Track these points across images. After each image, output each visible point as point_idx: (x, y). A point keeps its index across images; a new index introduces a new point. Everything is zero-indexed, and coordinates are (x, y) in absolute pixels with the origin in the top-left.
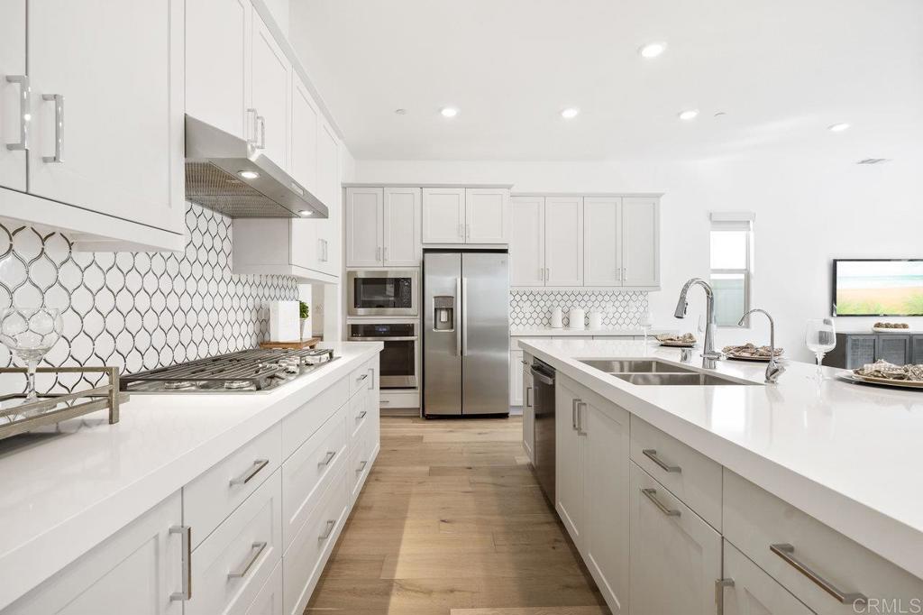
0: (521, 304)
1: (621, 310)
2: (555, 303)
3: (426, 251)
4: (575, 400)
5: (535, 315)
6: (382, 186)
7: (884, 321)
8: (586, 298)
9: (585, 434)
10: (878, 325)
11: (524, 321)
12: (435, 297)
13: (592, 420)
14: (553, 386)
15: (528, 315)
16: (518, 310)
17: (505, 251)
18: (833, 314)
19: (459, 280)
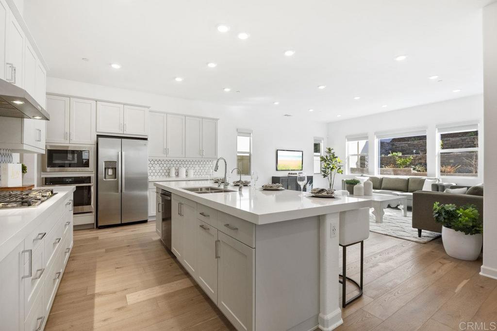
0: (154, 165)
1: (202, 168)
2: (172, 165)
3: (98, 136)
4: (179, 203)
5: (161, 171)
6: (70, 97)
7: (291, 172)
8: (187, 163)
9: (183, 215)
10: (289, 174)
11: (156, 174)
12: (105, 162)
13: (186, 210)
14: (170, 200)
15: (158, 171)
16: (152, 168)
17: (146, 139)
18: (277, 170)
19: (120, 153)
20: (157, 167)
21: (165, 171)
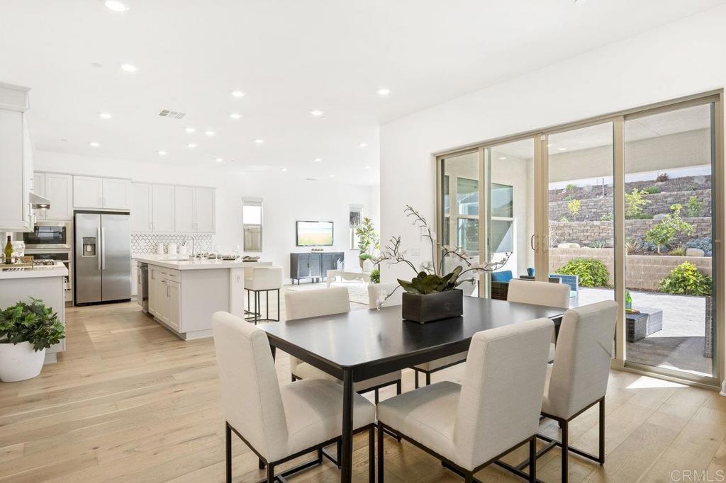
0: (138, 241)
3: (76, 212)
5: (147, 247)
6: (44, 172)
7: (315, 248)
8: (178, 238)
10: (313, 250)
12: (84, 237)
16: (136, 245)
17: (128, 214)
18: (297, 245)
19: (99, 229)
20: (142, 243)
21: (152, 247)
